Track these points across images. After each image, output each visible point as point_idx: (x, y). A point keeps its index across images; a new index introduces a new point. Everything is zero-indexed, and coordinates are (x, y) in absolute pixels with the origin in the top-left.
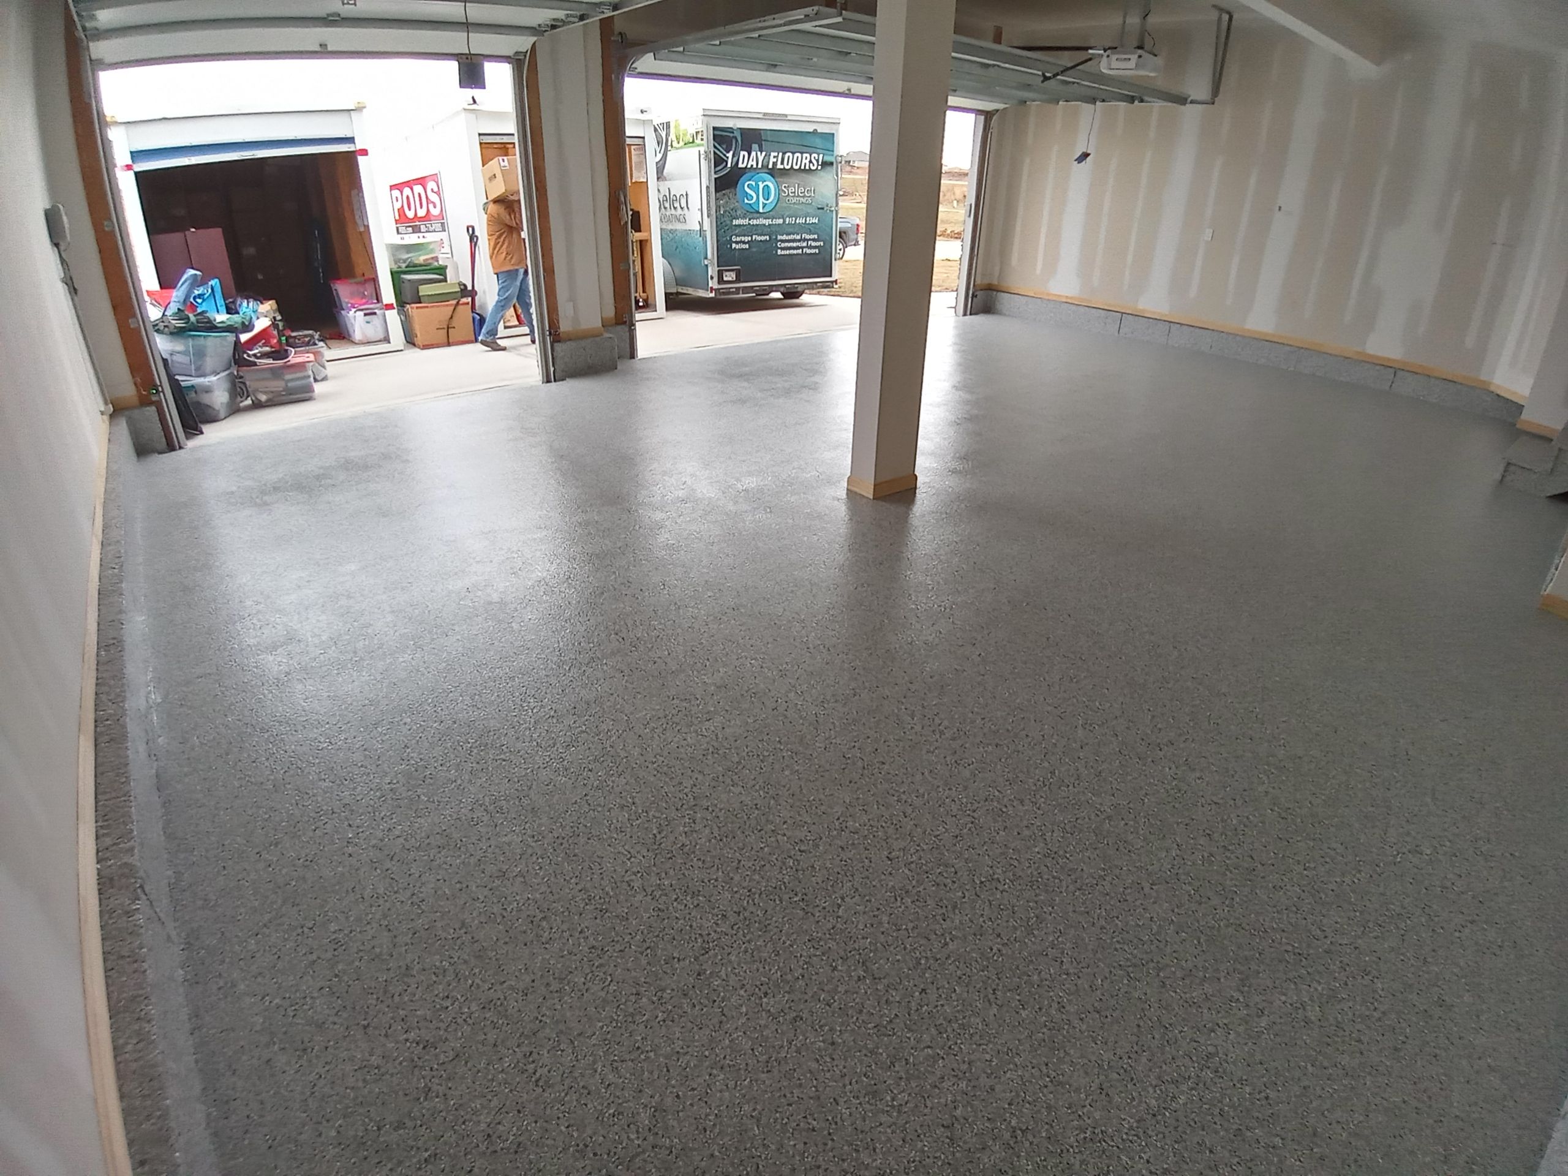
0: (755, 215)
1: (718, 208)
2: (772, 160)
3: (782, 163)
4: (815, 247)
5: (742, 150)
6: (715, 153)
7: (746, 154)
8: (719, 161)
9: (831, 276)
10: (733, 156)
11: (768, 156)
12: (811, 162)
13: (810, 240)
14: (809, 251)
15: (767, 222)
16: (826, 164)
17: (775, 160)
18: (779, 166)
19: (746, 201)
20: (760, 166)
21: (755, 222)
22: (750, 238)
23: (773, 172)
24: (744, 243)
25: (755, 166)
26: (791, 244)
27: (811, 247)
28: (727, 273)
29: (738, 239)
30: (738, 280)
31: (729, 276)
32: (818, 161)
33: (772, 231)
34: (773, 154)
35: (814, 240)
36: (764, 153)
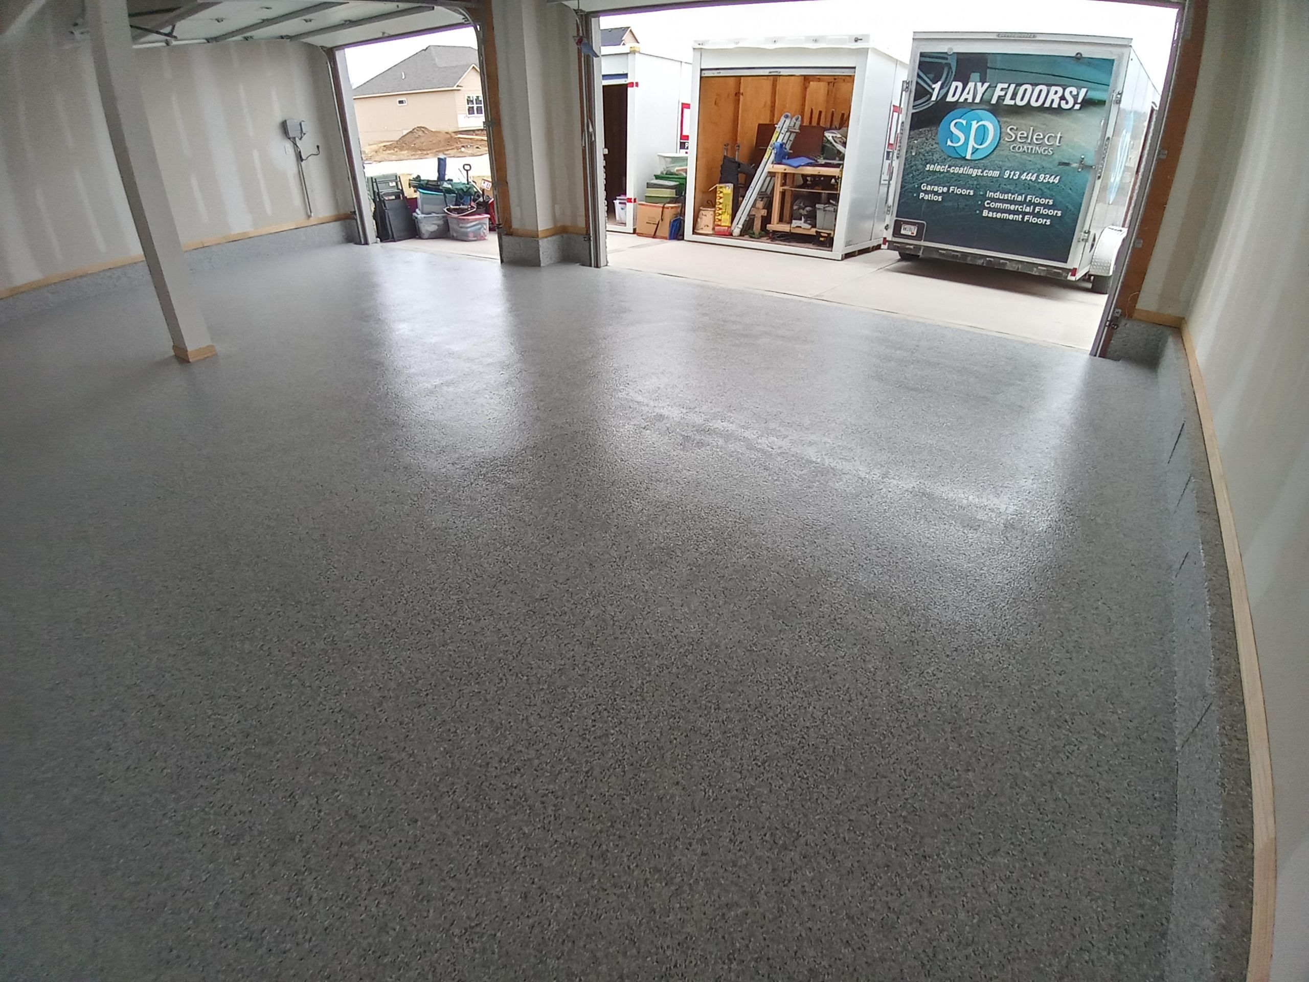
0: (959, 162)
1: (910, 147)
2: (998, 93)
3: (1013, 97)
4: (1047, 216)
5: (955, 80)
6: (917, 83)
7: (960, 85)
8: (921, 93)
9: (1066, 262)
10: (941, 88)
11: (992, 87)
12: (1063, 98)
13: (1039, 205)
14: (1034, 220)
15: (975, 172)
16: (1088, 103)
17: (1003, 93)
18: (1008, 101)
19: (949, 143)
20: (977, 100)
21: (957, 170)
22: (945, 190)
23: (998, 110)
24: (936, 193)
25: (970, 100)
26: (1006, 206)
27: (1038, 215)
28: (907, 226)
29: (929, 188)
30: (918, 237)
31: (909, 230)
32: (1075, 98)
33: (980, 185)
34: (1000, 86)
35: (1046, 206)
36: (986, 85)
